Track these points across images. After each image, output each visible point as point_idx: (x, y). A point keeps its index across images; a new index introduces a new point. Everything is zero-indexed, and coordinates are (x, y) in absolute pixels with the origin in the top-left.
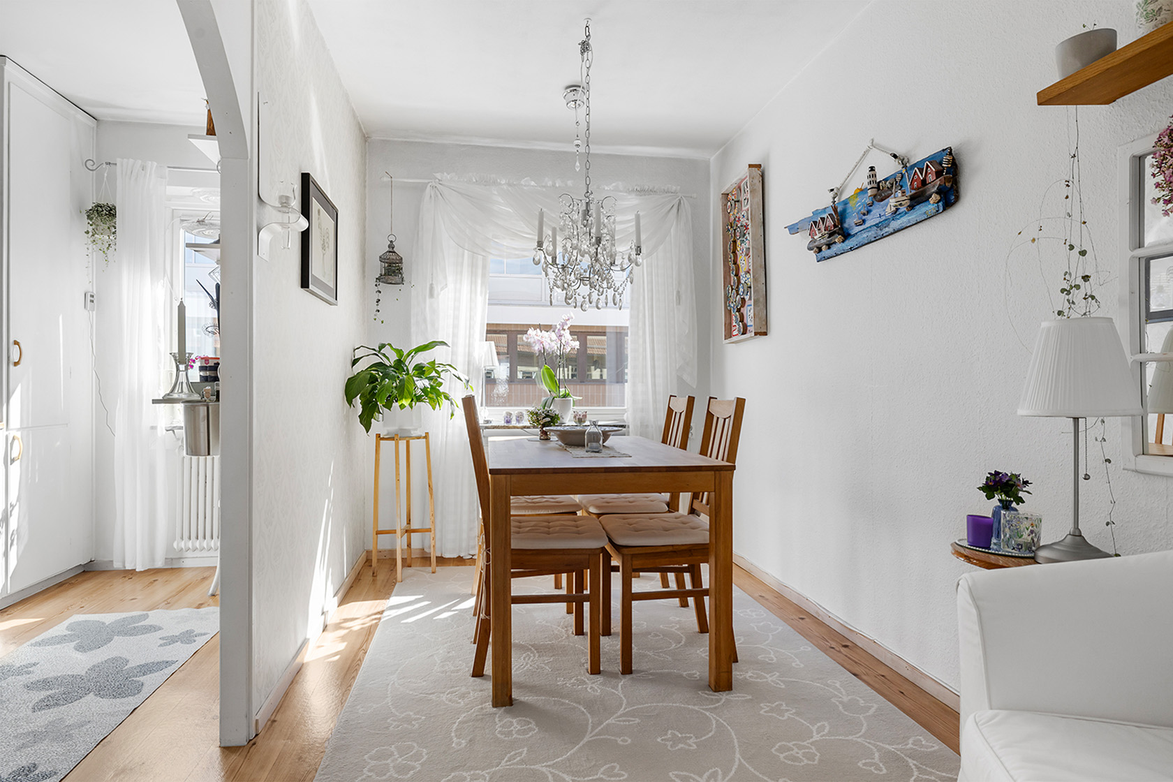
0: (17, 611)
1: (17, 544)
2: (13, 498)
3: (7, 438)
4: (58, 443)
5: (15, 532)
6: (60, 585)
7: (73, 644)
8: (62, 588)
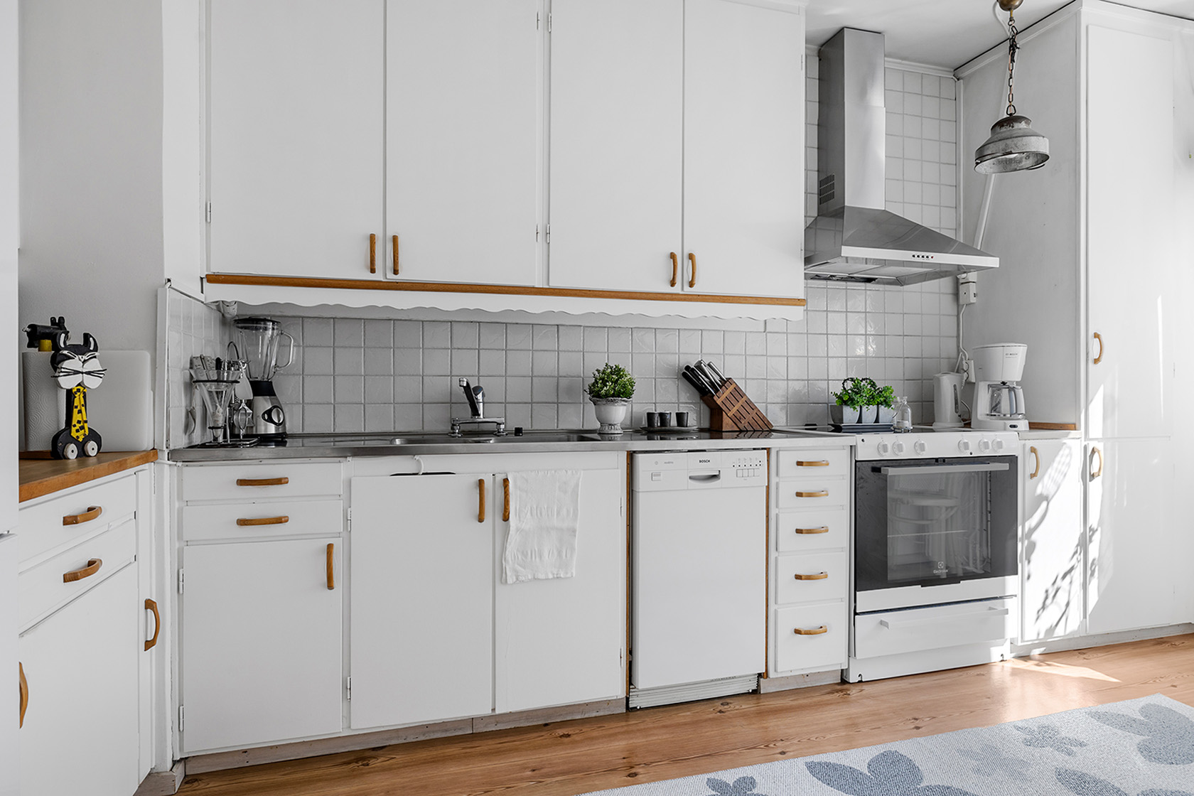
0: (1095, 658)
1: (1098, 578)
2: (1093, 521)
3: (1085, 448)
4: (1156, 461)
5: (1096, 562)
6: (1160, 642)
7: (1139, 739)
8: (1159, 647)
